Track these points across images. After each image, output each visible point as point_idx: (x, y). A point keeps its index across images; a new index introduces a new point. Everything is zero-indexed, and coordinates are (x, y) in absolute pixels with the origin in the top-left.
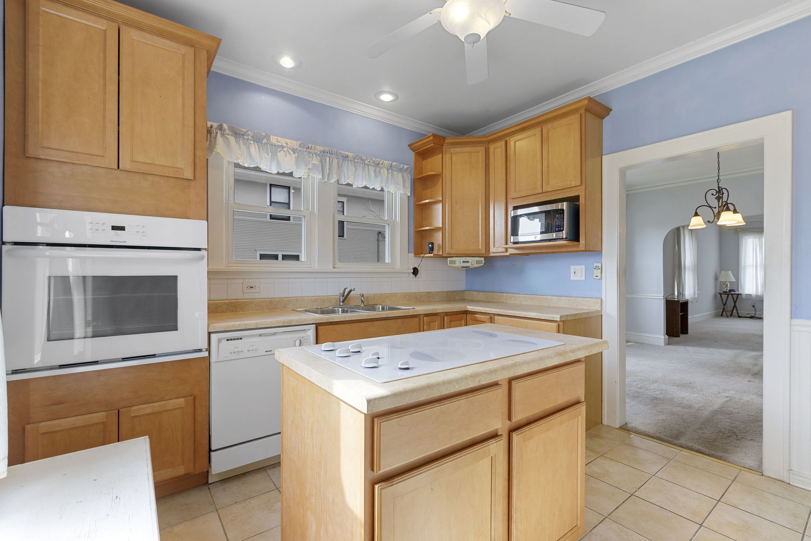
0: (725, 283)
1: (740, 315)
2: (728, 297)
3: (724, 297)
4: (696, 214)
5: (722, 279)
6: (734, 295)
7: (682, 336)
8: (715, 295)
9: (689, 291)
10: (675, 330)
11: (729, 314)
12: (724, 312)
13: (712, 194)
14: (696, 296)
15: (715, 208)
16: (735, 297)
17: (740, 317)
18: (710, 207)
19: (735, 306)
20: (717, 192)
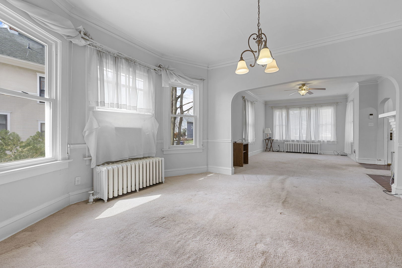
0: (267, 134)
1: (273, 150)
2: (268, 141)
3: (267, 141)
4: (242, 59)
5: (266, 132)
6: (271, 140)
7: (245, 165)
8: (263, 140)
9: (250, 138)
10: (241, 162)
11: (269, 150)
12: (267, 149)
13: (254, 39)
14: (254, 141)
15: (256, 52)
16: (271, 141)
17: (273, 151)
18: (252, 51)
19: (271, 146)
20: (257, 36)
